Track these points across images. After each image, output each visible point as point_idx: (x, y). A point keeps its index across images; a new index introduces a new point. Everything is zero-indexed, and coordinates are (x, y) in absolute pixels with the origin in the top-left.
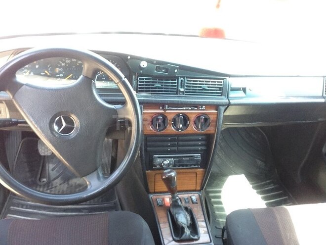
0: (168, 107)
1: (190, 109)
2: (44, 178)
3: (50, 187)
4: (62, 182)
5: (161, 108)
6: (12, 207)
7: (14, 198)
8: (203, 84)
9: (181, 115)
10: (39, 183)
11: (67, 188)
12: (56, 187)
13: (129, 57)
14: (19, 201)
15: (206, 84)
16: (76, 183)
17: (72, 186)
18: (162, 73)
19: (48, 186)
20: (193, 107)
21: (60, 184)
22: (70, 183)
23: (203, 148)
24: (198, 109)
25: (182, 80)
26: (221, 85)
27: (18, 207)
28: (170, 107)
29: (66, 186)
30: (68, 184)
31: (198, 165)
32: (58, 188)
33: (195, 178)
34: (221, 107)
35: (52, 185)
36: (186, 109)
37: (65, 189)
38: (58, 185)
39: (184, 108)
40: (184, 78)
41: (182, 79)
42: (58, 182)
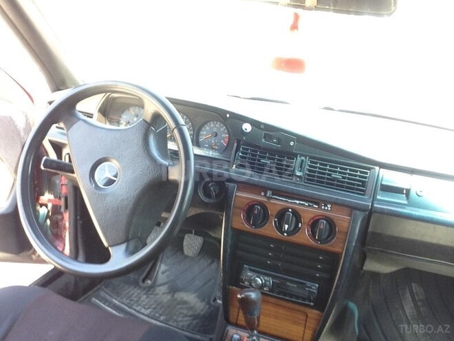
0: (273, 194)
1: (307, 204)
2: (150, 280)
3: (151, 292)
4: (167, 291)
5: (263, 194)
6: (94, 299)
7: (103, 290)
8: (336, 172)
9: (290, 210)
10: (141, 284)
11: (169, 300)
12: (157, 294)
13: (228, 115)
14: (106, 295)
15: (340, 172)
16: (182, 298)
17: (176, 300)
18: (273, 144)
19: (148, 291)
20: (311, 202)
21: (164, 294)
22: (176, 296)
23: (325, 275)
24: (320, 208)
25: (302, 161)
26: (366, 178)
27: (100, 301)
28: (277, 195)
29: (169, 297)
30: (173, 296)
31: (310, 301)
32: (157, 296)
33: (304, 322)
34: (358, 212)
35: (154, 291)
36: (300, 204)
37: (165, 300)
38: (160, 293)
39: (298, 202)
40: (306, 158)
41: (303, 158)
42: (163, 289)
